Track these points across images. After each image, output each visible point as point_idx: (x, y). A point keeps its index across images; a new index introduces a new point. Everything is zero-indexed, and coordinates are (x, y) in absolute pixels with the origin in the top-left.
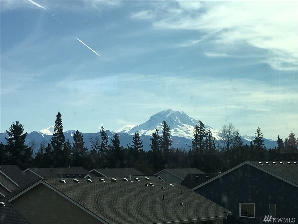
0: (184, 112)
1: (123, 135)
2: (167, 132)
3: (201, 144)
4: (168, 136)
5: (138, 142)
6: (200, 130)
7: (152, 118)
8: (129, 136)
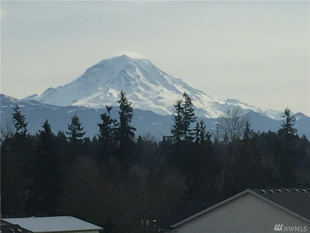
0: (152, 62)
1: (32, 104)
2: (127, 112)
3: (185, 133)
4: (129, 120)
5: (78, 132)
6: (184, 110)
7: (89, 71)
8: (43, 106)
